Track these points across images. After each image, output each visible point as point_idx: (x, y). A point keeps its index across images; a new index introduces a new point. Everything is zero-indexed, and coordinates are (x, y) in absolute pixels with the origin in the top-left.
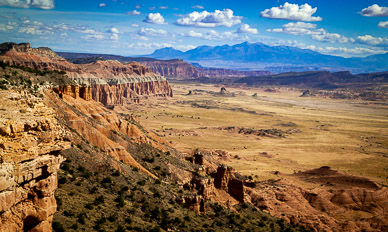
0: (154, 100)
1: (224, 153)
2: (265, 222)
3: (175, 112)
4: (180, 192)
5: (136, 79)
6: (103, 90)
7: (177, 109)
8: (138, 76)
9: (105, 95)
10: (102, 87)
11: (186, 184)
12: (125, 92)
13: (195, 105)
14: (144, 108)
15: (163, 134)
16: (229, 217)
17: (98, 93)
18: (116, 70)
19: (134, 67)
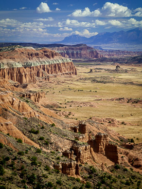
0: (61, 78)
1: (112, 120)
2: (133, 181)
3: (77, 87)
4: (58, 158)
5: (47, 62)
6: (19, 72)
7: (80, 85)
8: (48, 59)
9: (21, 76)
10: (19, 69)
11: (66, 151)
12: (38, 73)
13: (94, 80)
14: (53, 85)
15: (65, 106)
16: (101, 178)
17: (15, 75)
18: (31, 55)
19: (45, 52)
